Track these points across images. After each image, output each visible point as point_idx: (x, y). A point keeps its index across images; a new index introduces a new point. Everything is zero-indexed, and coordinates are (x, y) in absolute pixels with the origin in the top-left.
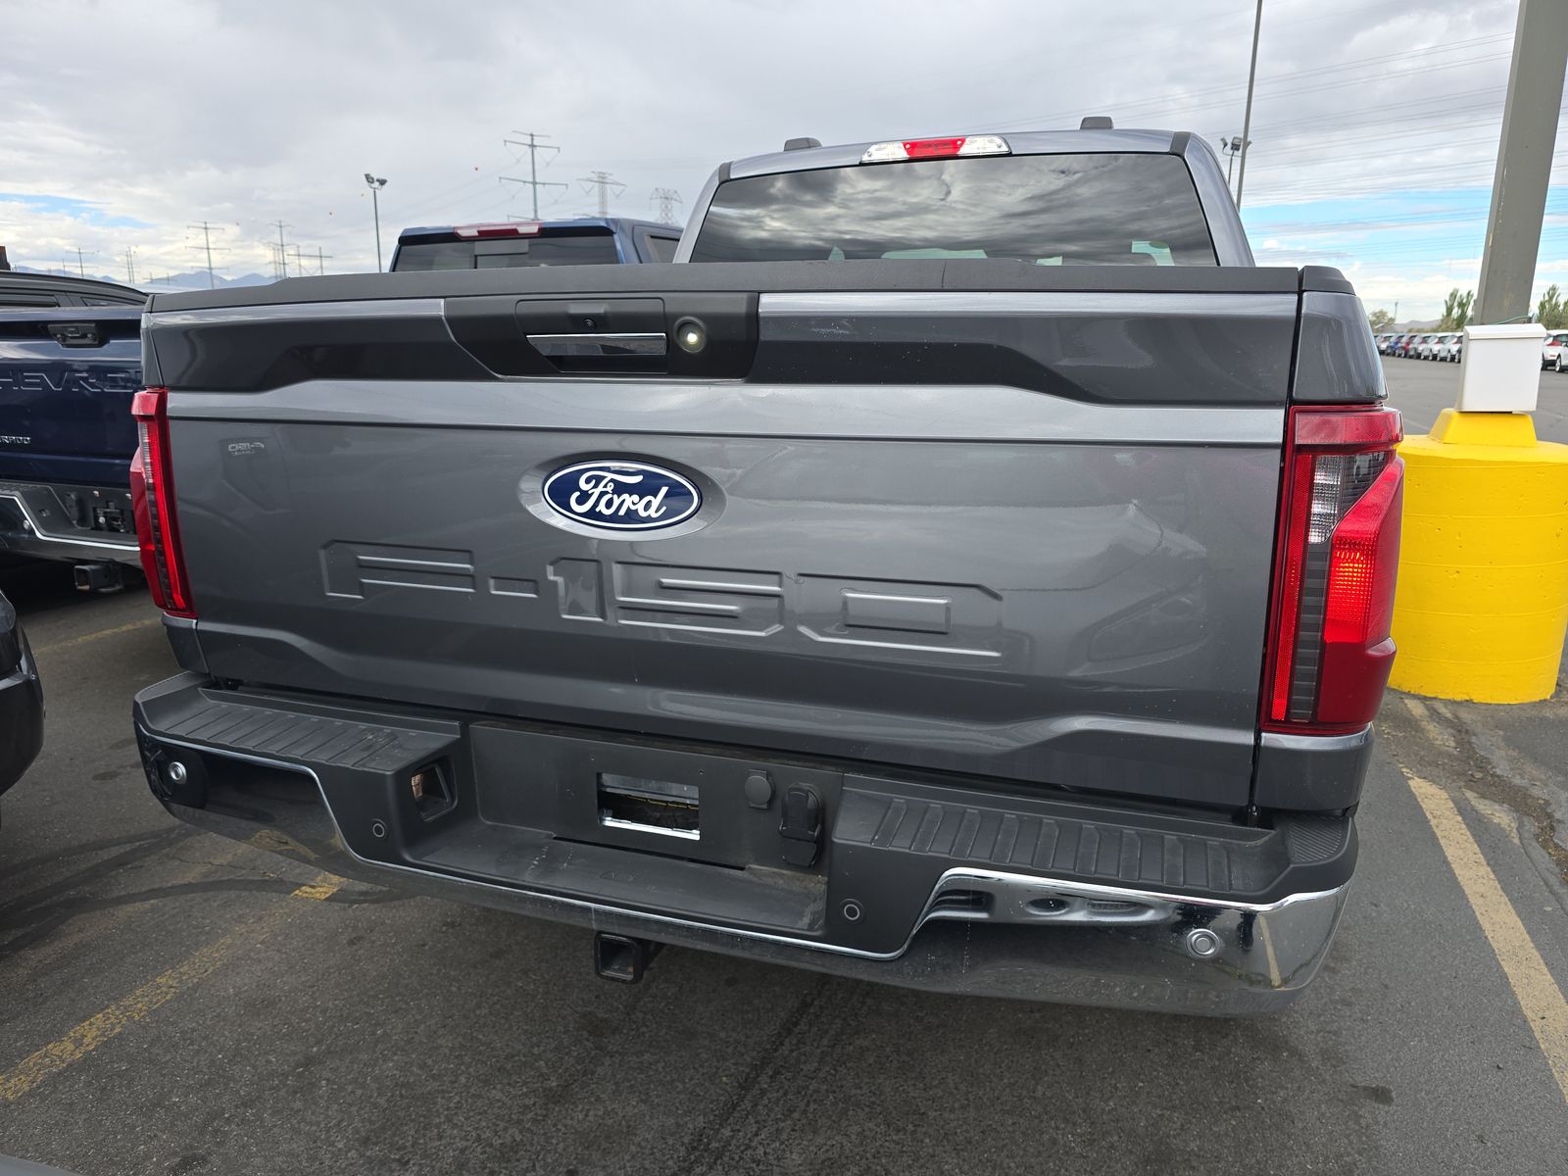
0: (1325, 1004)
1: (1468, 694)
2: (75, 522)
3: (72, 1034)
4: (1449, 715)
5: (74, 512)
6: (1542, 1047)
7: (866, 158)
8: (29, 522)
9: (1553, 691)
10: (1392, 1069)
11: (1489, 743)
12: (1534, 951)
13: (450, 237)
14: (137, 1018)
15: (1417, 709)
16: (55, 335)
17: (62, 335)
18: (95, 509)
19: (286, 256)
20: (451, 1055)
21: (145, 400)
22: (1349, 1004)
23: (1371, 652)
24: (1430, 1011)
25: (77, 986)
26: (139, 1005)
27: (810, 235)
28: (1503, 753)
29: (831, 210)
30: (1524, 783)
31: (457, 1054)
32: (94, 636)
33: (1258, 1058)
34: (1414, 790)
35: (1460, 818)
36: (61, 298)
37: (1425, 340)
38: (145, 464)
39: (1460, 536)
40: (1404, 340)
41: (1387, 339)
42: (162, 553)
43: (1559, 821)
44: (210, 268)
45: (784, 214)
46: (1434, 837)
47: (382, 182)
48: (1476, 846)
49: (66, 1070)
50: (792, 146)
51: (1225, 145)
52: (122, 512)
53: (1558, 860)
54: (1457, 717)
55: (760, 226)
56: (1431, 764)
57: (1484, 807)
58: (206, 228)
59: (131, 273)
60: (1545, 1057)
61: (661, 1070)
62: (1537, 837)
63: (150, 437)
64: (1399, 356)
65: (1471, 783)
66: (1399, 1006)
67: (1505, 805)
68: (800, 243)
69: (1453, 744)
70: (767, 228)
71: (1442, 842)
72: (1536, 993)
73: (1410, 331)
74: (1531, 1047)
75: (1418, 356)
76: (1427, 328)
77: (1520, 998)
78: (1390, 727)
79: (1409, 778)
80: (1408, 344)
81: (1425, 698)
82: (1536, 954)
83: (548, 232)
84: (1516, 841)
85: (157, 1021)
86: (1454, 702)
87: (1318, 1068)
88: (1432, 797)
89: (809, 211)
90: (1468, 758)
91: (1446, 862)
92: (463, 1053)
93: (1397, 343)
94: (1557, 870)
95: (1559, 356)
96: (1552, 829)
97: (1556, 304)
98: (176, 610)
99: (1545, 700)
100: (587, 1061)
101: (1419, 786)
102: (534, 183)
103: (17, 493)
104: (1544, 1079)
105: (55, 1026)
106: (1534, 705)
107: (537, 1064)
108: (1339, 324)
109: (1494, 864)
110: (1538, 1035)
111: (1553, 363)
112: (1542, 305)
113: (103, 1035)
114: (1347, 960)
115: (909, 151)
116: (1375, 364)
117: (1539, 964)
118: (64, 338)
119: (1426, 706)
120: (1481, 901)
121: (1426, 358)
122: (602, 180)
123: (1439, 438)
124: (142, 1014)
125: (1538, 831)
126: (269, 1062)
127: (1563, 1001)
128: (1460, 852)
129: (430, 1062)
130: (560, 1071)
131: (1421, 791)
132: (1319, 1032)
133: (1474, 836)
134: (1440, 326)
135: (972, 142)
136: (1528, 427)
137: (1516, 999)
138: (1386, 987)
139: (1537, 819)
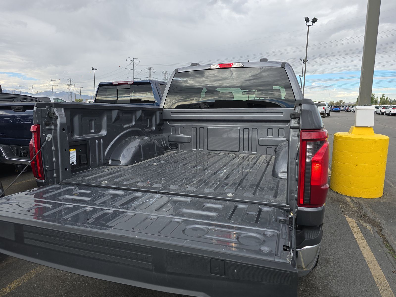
0: (324, 275)
1: (361, 196)
2: (15, 155)
3: (9, 286)
4: (356, 201)
5: (16, 152)
6: (377, 285)
7: (210, 68)
8: (4, 155)
9: (382, 195)
10: (340, 292)
11: (366, 208)
12: (376, 261)
13: (111, 84)
14: (25, 281)
15: (348, 200)
16: (13, 109)
17: (14, 109)
18: (21, 152)
19: (71, 87)
20: (104, 290)
21: (34, 127)
22: (330, 275)
23: (322, 187)
24: (350, 277)
25: (10, 273)
26: (26, 278)
27: (199, 85)
28: (369, 211)
29: (203, 79)
30: (375, 218)
31: (106, 290)
32: (19, 183)
33: (307, 289)
34: (347, 220)
35: (358, 228)
36: (15, 100)
37: (352, 107)
38: (33, 143)
39: (357, 157)
40: (347, 107)
41: (343, 107)
42: (36, 164)
43: (383, 228)
44: (53, 90)
45: (193, 80)
46: (352, 232)
47: (96, 70)
48: (362, 234)
49: (7, 295)
50: (192, 65)
51: (302, 61)
52: (27, 152)
53: (383, 238)
54: (358, 202)
55: (187, 83)
56: (351, 214)
57: (365, 225)
58: (52, 80)
59: (32, 91)
60: (378, 288)
61: (157, 293)
62: (377, 232)
63: (34, 136)
64: (346, 111)
65: (361, 218)
66: (342, 275)
67: (370, 224)
68: (196, 87)
69: (357, 209)
70: (189, 83)
71: (354, 233)
72: (376, 272)
73: (349, 105)
74: (375, 286)
75: (351, 111)
76: (353, 104)
77: (372, 273)
78: (342, 204)
79: (346, 217)
80: (348, 108)
81: (351, 197)
82: (377, 262)
83: (135, 83)
84: (372, 233)
85: (30, 282)
86: (357, 198)
87: (322, 291)
88: (351, 222)
89: (198, 79)
90: (361, 212)
91: (355, 239)
92: (108, 290)
93: (345, 108)
94: (382, 240)
95: (385, 111)
96: (381, 230)
97: (384, 98)
98: (39, 178)
99: (380, 197)
100: (139, 291)
101: (348, 219)
102: (134, 70)
103: (1, 148)
104: (378, 294)
105: (4, 283)
106: (377, 199)
107: (126, 292)
108: (311, 112)
109: (366, 239)
110: (376, 283)
111: (384, 113)
112: (381, 99)
113: (16, 286)
114: (330, 264)
115: (220, 66)
116: (320, 120)
117: (377, 264)
118: (15, 110)
119: (351, 199)
120: (363, 249)
121: (353, 112)
122: (150, 69)
123: (351, 133)
124: (26, 280)
125: (377, 231)
126: (58, 292)
127: (383, 274)
128: (358, 236)
129: (99, 292)
130: (132, 294)
131: (349, 221)
132: (322, 282)
133: (362, 232)
134: (356, 104)
135: (235, 64)
136: (372, 130)
137: (371, 273)
138: (339, 271)
139: (378, 228)
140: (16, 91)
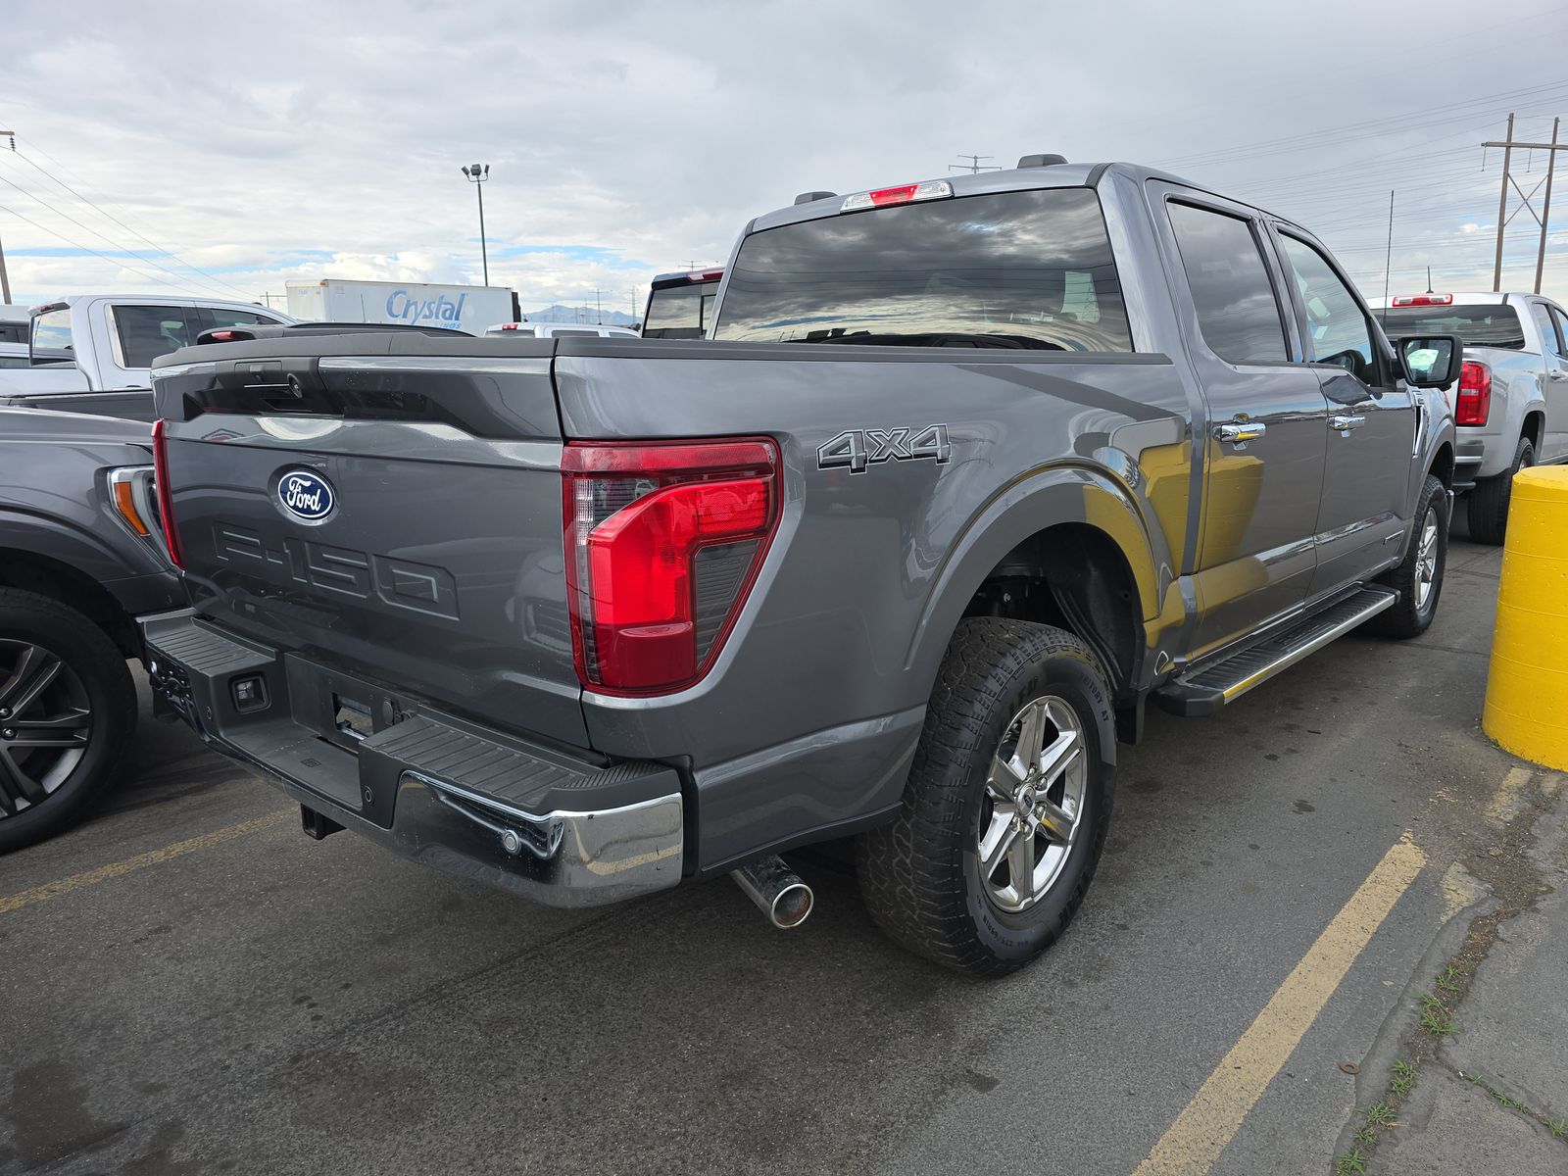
4: (1550, 789)
6: (1202, 1089)
7: (844, 209)
11: (1559, 823)
12: (1313, 1014)
13: (685, 281)
15: (1515, 779)
26: (216, 838)
30: (1552, 868)
34: (1389, 853)
35: (1406, 887)
43: (1534, 910)
46: (1346, 898)
48: (1385, 914)
53: (1474, 944)
56: (1448, 835)
57: (1456, 884)
60: (1193, 1098)
62: (1481, 919)
65: (1477, 857)
66: (1100, 1025)
67: (1488, 884)
69: (1510, 818)
71: (1350, 904)
72: (1261, 1047)
74: (1190, 1087)
77: (1237, 1047)
79: (1400, 842)
81: (1545, 770)
82: (1313, 1017)
84: (1445, 919)
85: (216, 849)
88: (1402, 862)
90: (1512, 834)
94: (1457, 952)
96: (1514, 915)
101: (1402, 851)
104: (1165, 1113)
109: (1383, 934)
110: (1211, 1079)
113: (183, 851)
115: (875, 200)
117: (1303, 1025)
119: (1534, 777)
120: (1315, 962)
125: (1489, 914)
127: (1283, 1060)
128: (1357, 917)
131: (1395, 856)
133: (1398, 905)
137: (1231, 1047)
139: (1508, 904)
140: (586, 309)
